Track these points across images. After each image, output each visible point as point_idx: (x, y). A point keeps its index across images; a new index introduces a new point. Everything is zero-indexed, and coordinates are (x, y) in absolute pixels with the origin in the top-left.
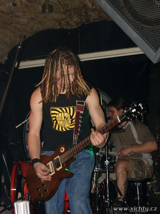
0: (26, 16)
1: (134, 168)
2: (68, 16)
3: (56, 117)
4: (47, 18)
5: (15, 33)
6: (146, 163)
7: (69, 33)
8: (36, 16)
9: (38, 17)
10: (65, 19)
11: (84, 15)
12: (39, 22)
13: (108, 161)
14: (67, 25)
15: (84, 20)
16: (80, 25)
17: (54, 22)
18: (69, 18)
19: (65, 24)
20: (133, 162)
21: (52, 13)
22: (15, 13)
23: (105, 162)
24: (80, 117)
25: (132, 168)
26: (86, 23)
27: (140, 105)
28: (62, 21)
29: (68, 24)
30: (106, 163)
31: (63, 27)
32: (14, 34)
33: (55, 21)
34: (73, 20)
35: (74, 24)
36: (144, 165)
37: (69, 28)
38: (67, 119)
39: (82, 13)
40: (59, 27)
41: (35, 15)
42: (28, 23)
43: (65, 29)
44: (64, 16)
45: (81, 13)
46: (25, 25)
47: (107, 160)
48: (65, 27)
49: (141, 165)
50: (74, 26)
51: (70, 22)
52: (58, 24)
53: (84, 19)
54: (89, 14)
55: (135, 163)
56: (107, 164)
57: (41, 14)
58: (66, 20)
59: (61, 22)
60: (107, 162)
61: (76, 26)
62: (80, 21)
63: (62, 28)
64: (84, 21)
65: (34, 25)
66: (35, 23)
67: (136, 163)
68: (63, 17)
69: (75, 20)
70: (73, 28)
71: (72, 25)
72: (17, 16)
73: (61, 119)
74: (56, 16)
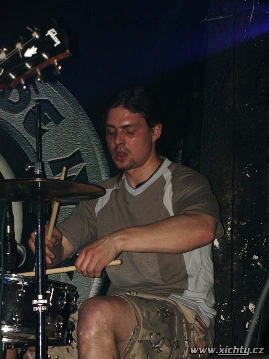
1: (142, 331)
6: (190, 317)
13: (44, 298)
20: (142, 310)
23: (35, 302)
25: (136, 330)
27: (52, 33)
30: (37, 305)
36: (181, 323)
47: (40, 296)
49: (171, 324)
55: (148, 313)
56: (40, 309)
60: (40, 302)
67: (153, 314)
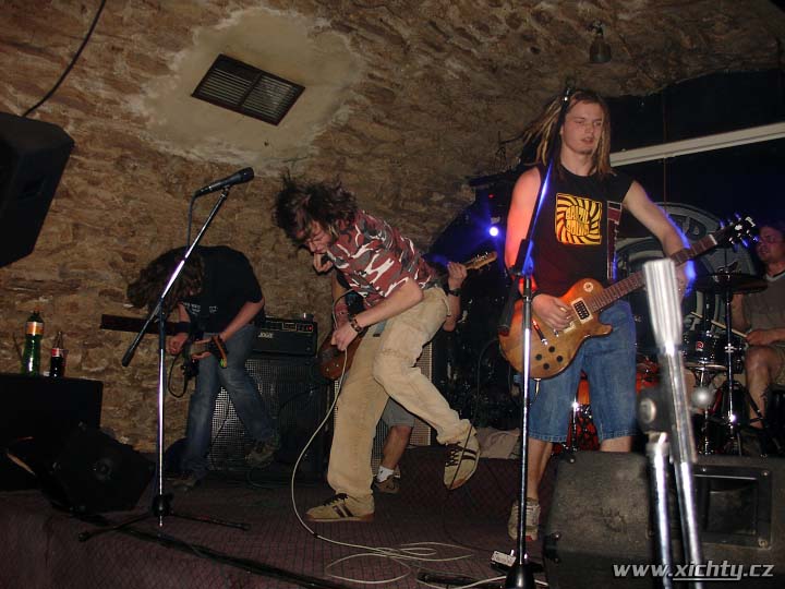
0: (558, 72)
2: (640, 67)
3: (565, 212)
4: (597, 75)
7: (643, 104)
8: (577, 72)
9: (580, 73)
10: (634, 75)
11: (674, 63)
14: (638, 88)
15: (674, 75)
16: (665, 86)
17: (612, 82)
18: (644, 72)
19: (634, 86)
21: (607, 64)
22: (537, 69)
26: (677, 82)
28: (628, 80)
29: (640, 85)
31: (630, 93)
33: (614, 82)
34: (650, 76)
35: (653, 85)
37: (643, 94)
38: (582, 219)
39: (669, 61)
40: (622, 93)
41: (574, 71)
43: (634, 95)
44: (632, 70)
45: (667, 62)
48: (634, 92)
50: (653, 90)
51: (644, 80)
52: (619, 87)
53: (674, 73)
54: (685, 61)
56: (729, 351)
57: (587, 66)
58: (636, 76)
59: (626, 81)
62: (664, 77)
63: (628, 94)
64: (673, 78)
68: (631, 72)
69: (655, 76)
70: (650, 94)
71: (648, 87)
72: (540, 73)
73: (574, 217)
74: (616, 69)
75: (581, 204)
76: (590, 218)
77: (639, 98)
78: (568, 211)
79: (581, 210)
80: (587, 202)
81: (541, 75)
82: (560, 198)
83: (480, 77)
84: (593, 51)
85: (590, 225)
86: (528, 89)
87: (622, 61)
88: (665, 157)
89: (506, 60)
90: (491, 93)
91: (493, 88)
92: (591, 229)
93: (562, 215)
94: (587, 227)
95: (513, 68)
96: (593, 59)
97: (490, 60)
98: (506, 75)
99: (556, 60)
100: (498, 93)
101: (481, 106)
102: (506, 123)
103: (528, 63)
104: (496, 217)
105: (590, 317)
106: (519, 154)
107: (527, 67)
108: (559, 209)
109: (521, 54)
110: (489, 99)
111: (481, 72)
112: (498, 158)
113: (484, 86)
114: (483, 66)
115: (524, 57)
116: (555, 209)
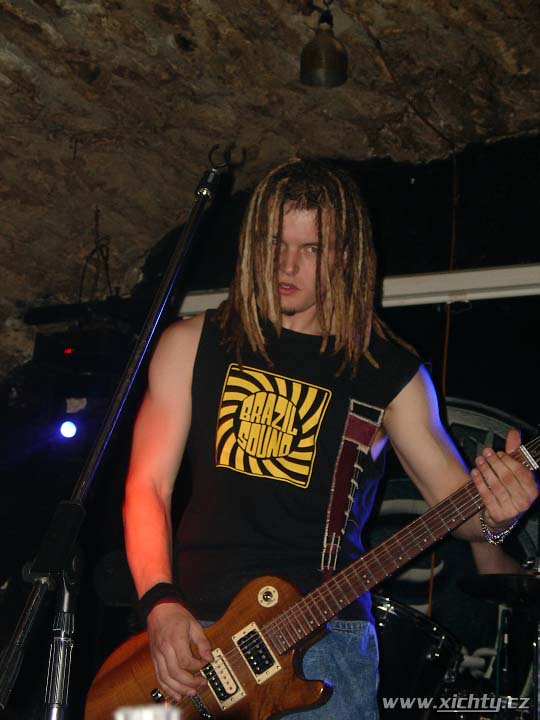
0: (232, 94)
2: (410, 103)
3: (240, 404)
4: (319, 110)
5: (180, 167)
7: (413, 180)
8: (275, 98)
9: (281, 101)
10: (398, 117)
11: (483, 101)
12: (287, 126)
14: (404, 146)
15: (481, 125)
17: (349, 128)
18: (417, 113)
19: (396, 141)
21: (340, 89)
22: (186, 83)
24: (356, 466)
26: (488, 141)
28: (383, 127)
29: (409, 140)
31: (388, 154)
32: (178, 172)
33: (355, 128)
34: (431, 122)
35: (436, 143)
37: (415, 158)
38: (280, 424)
39: (472, 96)
40: (370, 154)
41: (267, 96)
42: (241, 127)
43: (395, 160)
44: (393, 106)
45: (469, 97)
46: (224, 138)
48: (397, 154)
51: (418, 131)
52: (365, 140)
53: (481, 121)
54: (505, 99)
57: (295, 89)
58: (401, 121)
59: (380, 129)
61: (441, 151)
62: (461, 128)
63: (382, 156)
64: (479, 131)
65: (263, 139)
66: (267, 131)
68: (391, 111)
69: (442, 123)
70: (429, 160)
71: (427, 146)
72: (194, 94)
73: (258, 416)
74: (360, 102)
75: (283, 390)
76: (298, 423)
77: (406, 168)
78: (248, 402)
79: (282, 401)
80: (297, 388)
81: (195, 98)
82: (234, 374)
83: (58, 87)
84: (309, 59)
85: (296, 440)
86: (167, 126)
87: (373, 86)
88: (447, 299)
89: (121, 57)
90: (84, 124)
91: (85, 114)
92: (294, 447)
93: (232, 409)
94: (288, 441)
95: (135, 76)
96: (307, 76)
97: (84, 53)
98: (118, 88)
99: (231, 68)
100: (98, 127)
101: (61, 151)
102: (113, 192)
103: (168, 70)
104: (78, 396)
105: (275, 669)
106: (142, 263)
107: (165, 76)
108: (228, 396)
109: (155, 46)
110: (78, 137)
111: (62, 76)
112: (92, 267)
113: (68, 108)
114: (69, 62)
115: (160, 55)
116: (220, 395)
